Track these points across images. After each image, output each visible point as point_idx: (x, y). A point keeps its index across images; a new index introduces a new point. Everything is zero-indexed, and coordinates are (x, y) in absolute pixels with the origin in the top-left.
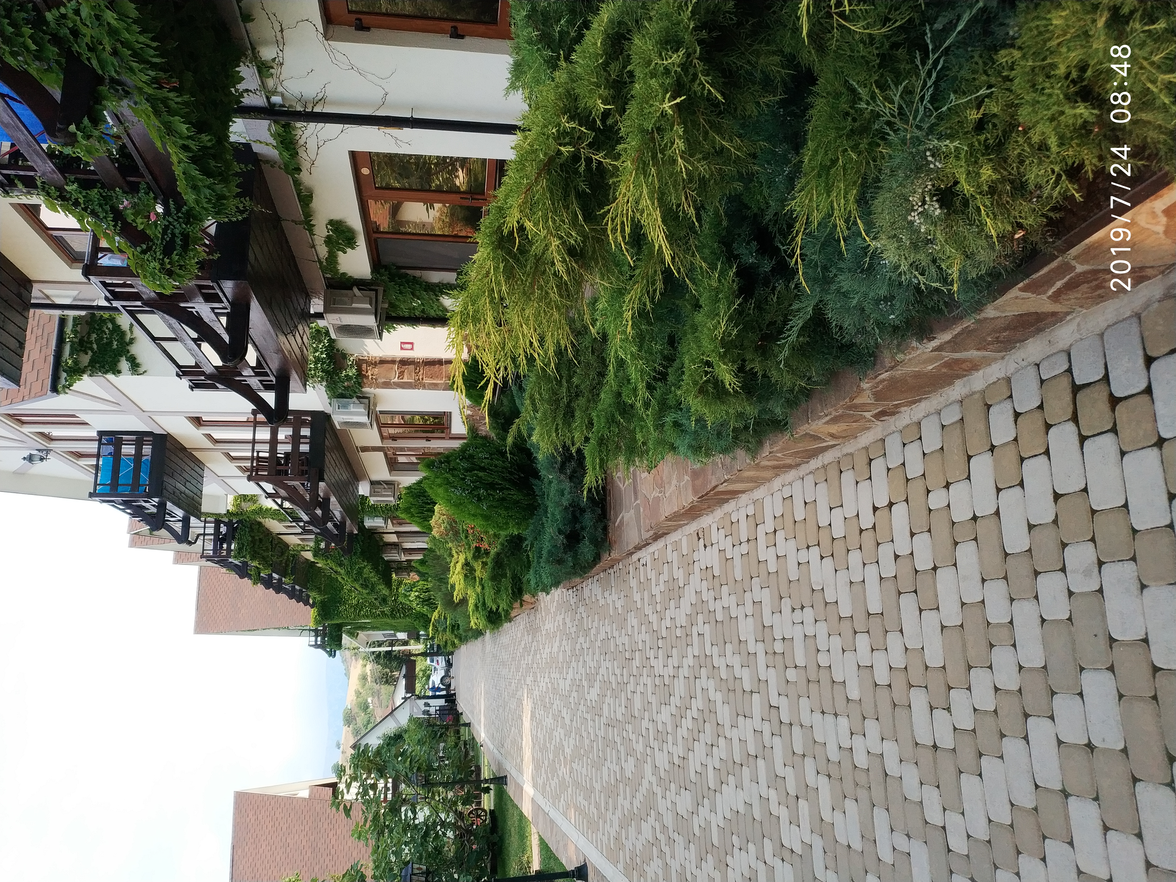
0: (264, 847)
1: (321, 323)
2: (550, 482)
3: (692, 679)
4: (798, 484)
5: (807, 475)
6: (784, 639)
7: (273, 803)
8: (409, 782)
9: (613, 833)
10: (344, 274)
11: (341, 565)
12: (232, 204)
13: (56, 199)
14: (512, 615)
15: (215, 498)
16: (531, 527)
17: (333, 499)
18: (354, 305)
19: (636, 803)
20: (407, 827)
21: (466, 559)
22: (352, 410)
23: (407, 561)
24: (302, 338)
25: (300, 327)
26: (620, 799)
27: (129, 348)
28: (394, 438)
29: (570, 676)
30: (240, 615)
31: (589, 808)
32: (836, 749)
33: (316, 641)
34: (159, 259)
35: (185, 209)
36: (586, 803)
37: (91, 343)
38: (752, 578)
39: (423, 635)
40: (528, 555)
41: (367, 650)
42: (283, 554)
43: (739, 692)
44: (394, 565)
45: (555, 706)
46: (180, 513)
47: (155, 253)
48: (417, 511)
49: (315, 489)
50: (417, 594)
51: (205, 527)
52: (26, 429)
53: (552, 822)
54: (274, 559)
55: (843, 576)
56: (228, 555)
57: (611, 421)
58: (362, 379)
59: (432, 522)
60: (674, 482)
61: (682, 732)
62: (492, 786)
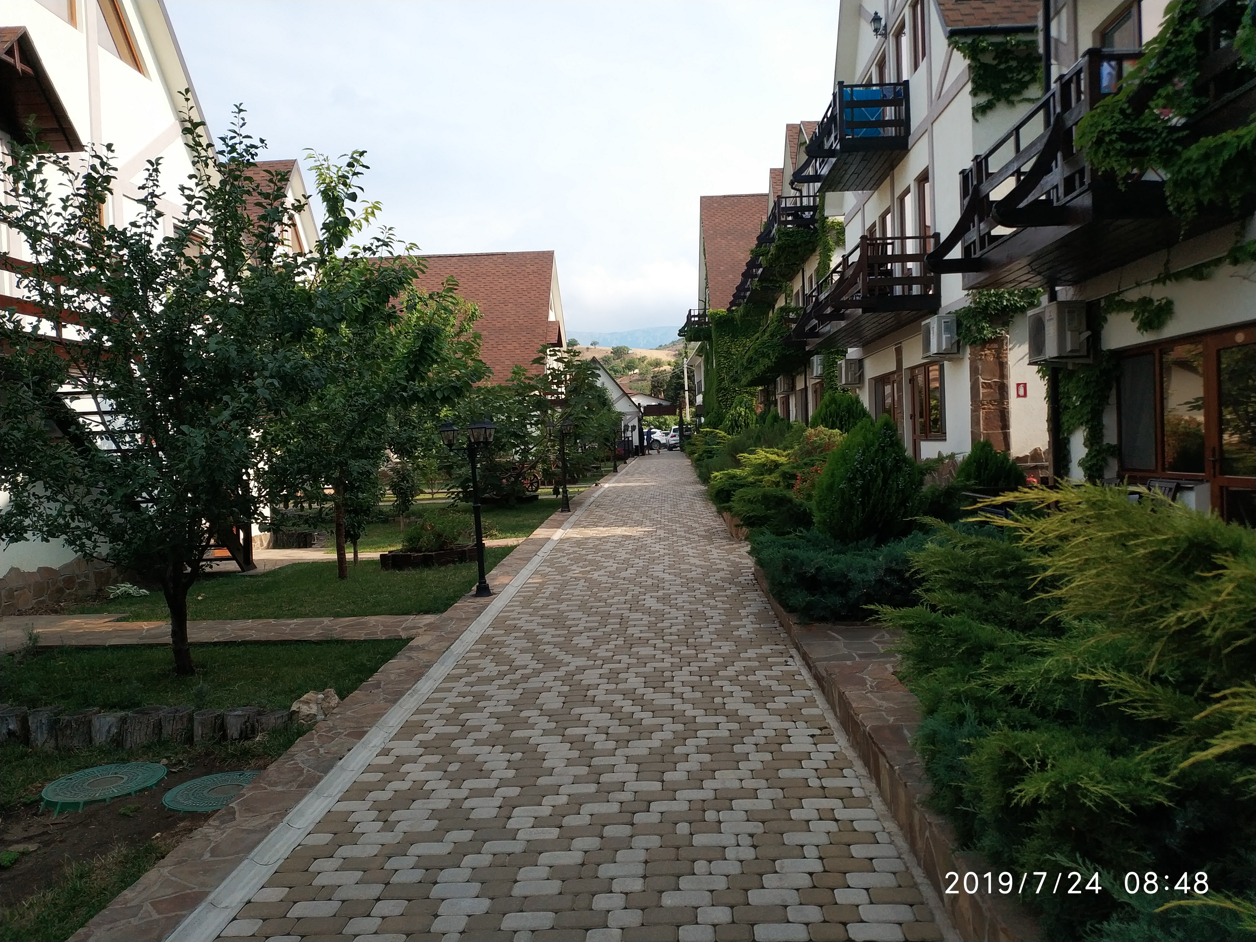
0: (505, 282)
1: (1044, 299)
2: (874, 558)
3: (672, 714)
4: (890, 851)
5: (905, 863)
6: (720, 822)
7: (544, 288)
8: (565, 417)
9: (520, 623)
10: (1105, 320)
11: (772, 335)
12: (1190, 198)
13: (1181, 11)
14: (724, 514)
15: (840, 204)
16: (821, 536)
17: (843, 324)
18: (1069, 334)
19: (548, 649)
20: (523, 417)
21: (782, 464)
22: (944, 336)
23: (776, 400)
24: (1026, 281)
25: (1039, 278)
26: (552, 631)
27: (1003, 100)
28: (912, 380)
29: (667, 576)
30: (719, 239)
31: (542, 598)
32: (611, 874)
33: (694, 316)
34: (1115, 128)
35: (1179, 148)
36: (547, 595)
37: (1007, 62)
38: (783, 789)
39: (700, 420)
40: (790, 533)
41: (685, 366)
42: (783, 276)
43: (661, 767)
44: (771, 387)
45: (637, 561)
46: (825, 171)
47: (1122, 124)
48: (832, 411)
49: (854, 304)
50: (743, 413)
51: (809, 196)
52: (907, 12)
53: (529, 559)
54: (777, 269)
55: (792, 897)
56: (781, 223)
57: (959, 639)
58: (980, 344)
59: (821, 428)
60: (885, 704)
61: (619, 701)
62: (560, 496)
